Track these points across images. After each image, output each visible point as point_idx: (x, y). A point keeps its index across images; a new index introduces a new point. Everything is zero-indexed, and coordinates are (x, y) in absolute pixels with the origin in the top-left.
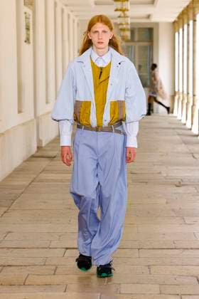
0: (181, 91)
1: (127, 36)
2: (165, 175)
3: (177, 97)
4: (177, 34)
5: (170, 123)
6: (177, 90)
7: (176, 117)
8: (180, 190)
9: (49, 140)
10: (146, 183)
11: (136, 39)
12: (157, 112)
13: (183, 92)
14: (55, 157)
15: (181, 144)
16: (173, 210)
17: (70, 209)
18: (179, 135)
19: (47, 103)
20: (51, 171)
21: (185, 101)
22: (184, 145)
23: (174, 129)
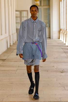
0: (63, 29)
1: (38, 4)
2: (56, 67)
3: (61, 32)
4: (61, 2)
5: (58, 43)
6: (61, 28)
7: (61, 41)
8: (63, 74)
9: (3, 52)
10: (47, 71)
11: (42, 5)
12: (52, 39)
13: (64, 29)
14: (5, 60)
15: (63, 53)
16: (60, 83)
17: (12, 83)
18: (62, 49)
19: (1, 35)
20: (3, 66)
21: (65, 33)
22: (65, 53)
23: (60, 46)
